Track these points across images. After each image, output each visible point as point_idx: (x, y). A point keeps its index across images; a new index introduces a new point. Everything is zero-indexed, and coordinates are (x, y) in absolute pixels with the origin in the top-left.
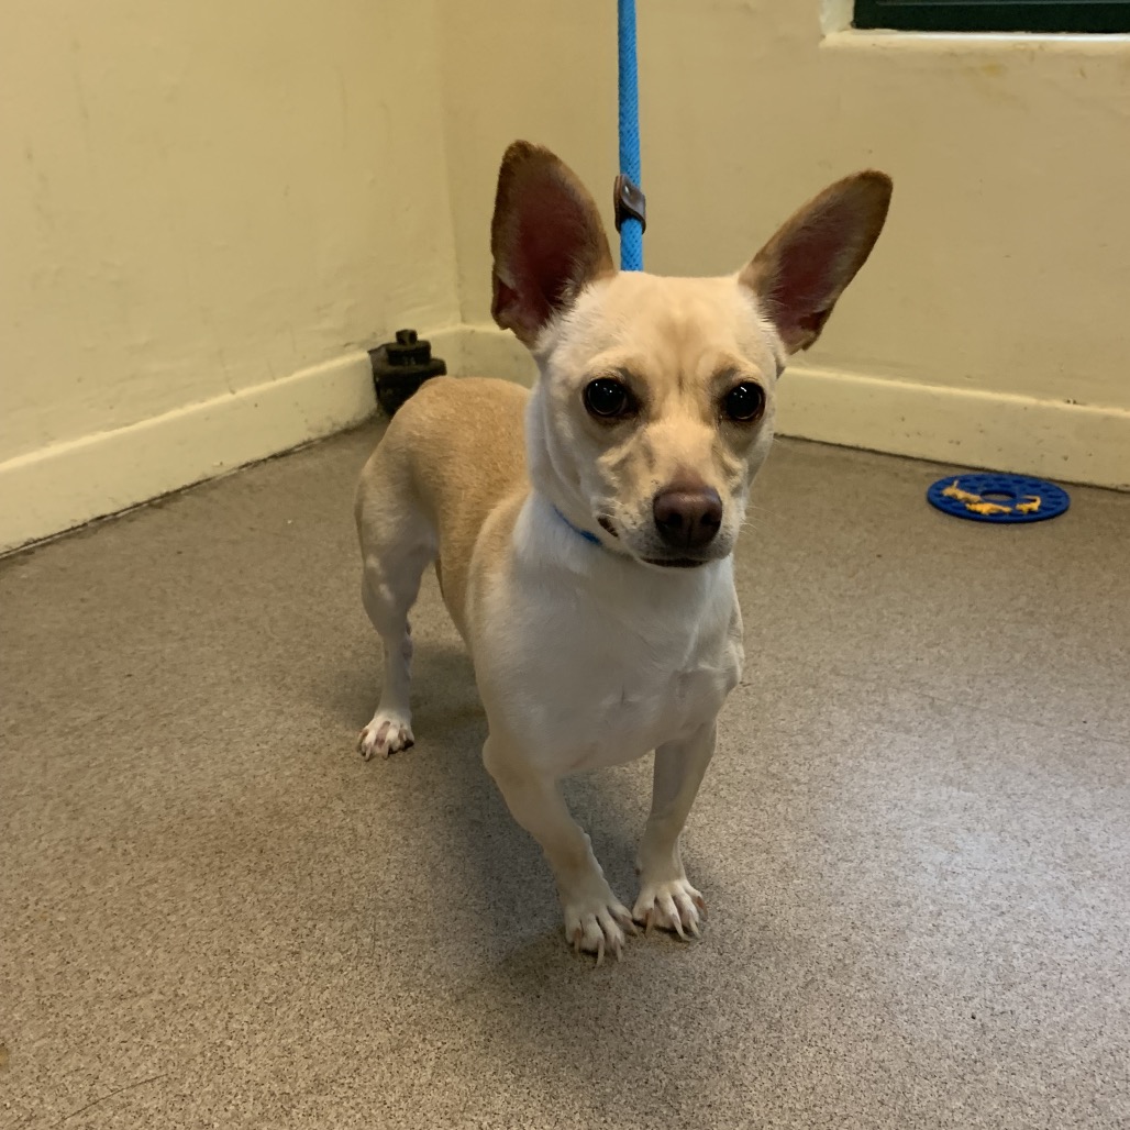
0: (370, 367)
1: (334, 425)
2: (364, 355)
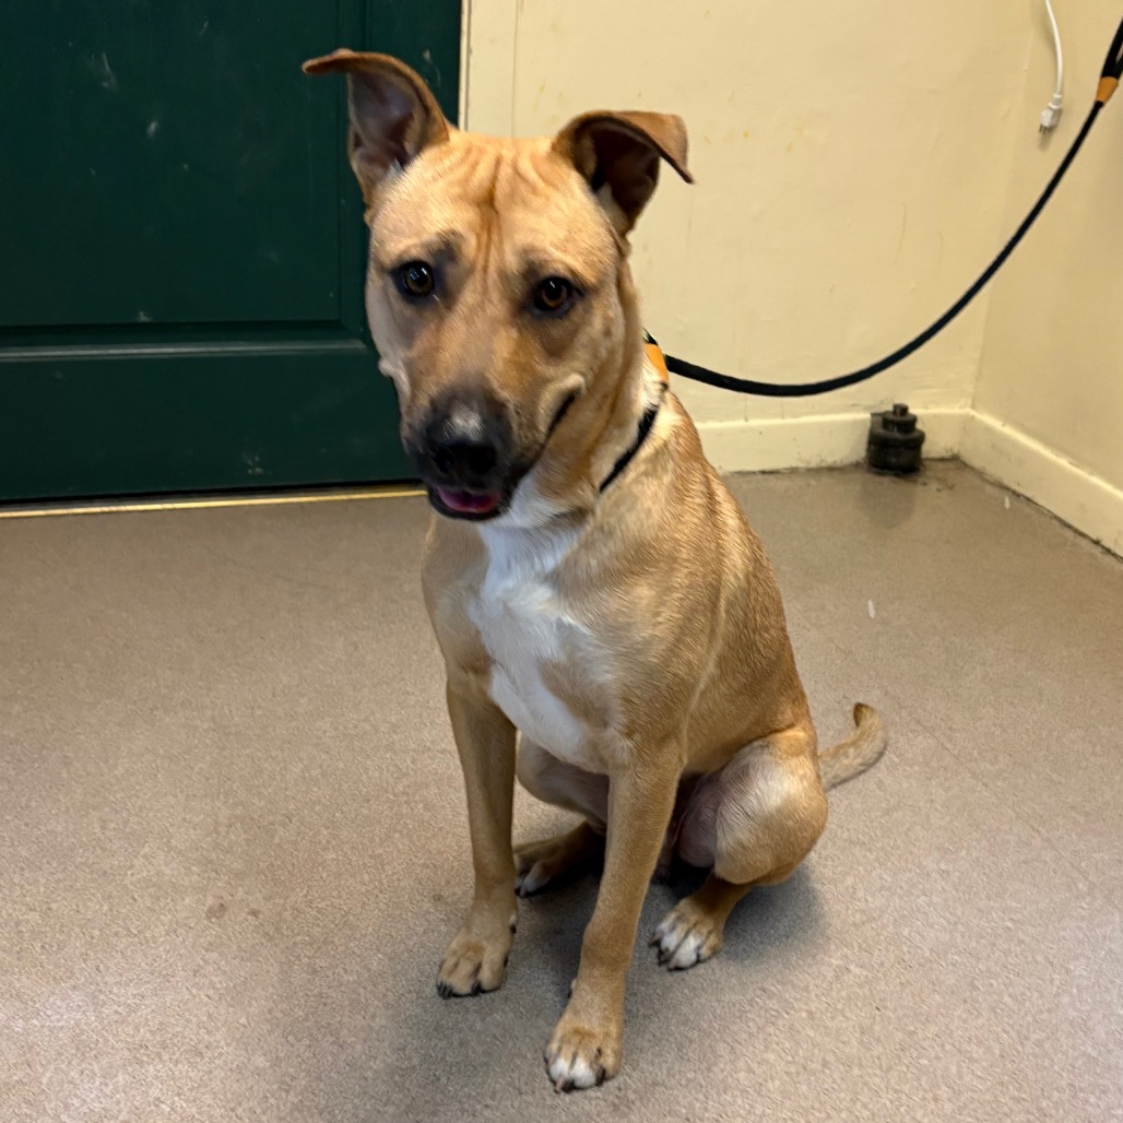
0: (868, 425)
1: (822, 461)
2: (867, 416)
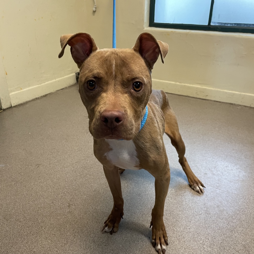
0: (76, 76)
1: (70, 84)
2: (74, 74)
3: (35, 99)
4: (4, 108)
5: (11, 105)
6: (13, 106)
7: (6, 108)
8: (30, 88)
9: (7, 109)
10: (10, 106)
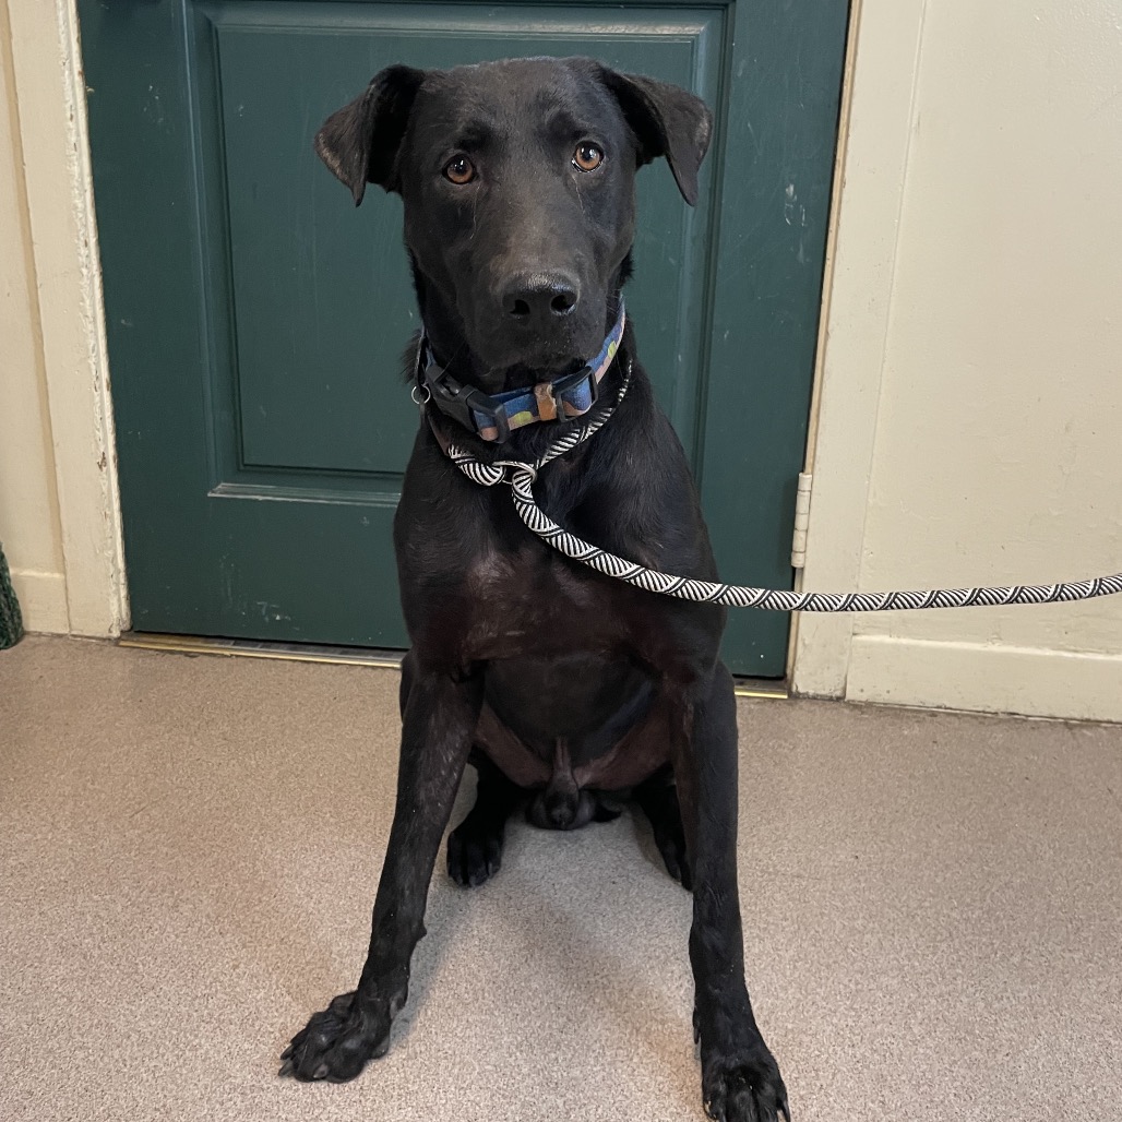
3: (1001, 716)
4: (801, 690)
5: (844, 690)
6: (849, 696)
7: (811, 692)
8: (997, 648)
9: (815, 698)
10: (838, 693)
